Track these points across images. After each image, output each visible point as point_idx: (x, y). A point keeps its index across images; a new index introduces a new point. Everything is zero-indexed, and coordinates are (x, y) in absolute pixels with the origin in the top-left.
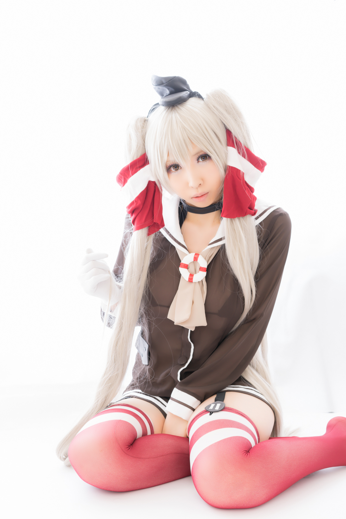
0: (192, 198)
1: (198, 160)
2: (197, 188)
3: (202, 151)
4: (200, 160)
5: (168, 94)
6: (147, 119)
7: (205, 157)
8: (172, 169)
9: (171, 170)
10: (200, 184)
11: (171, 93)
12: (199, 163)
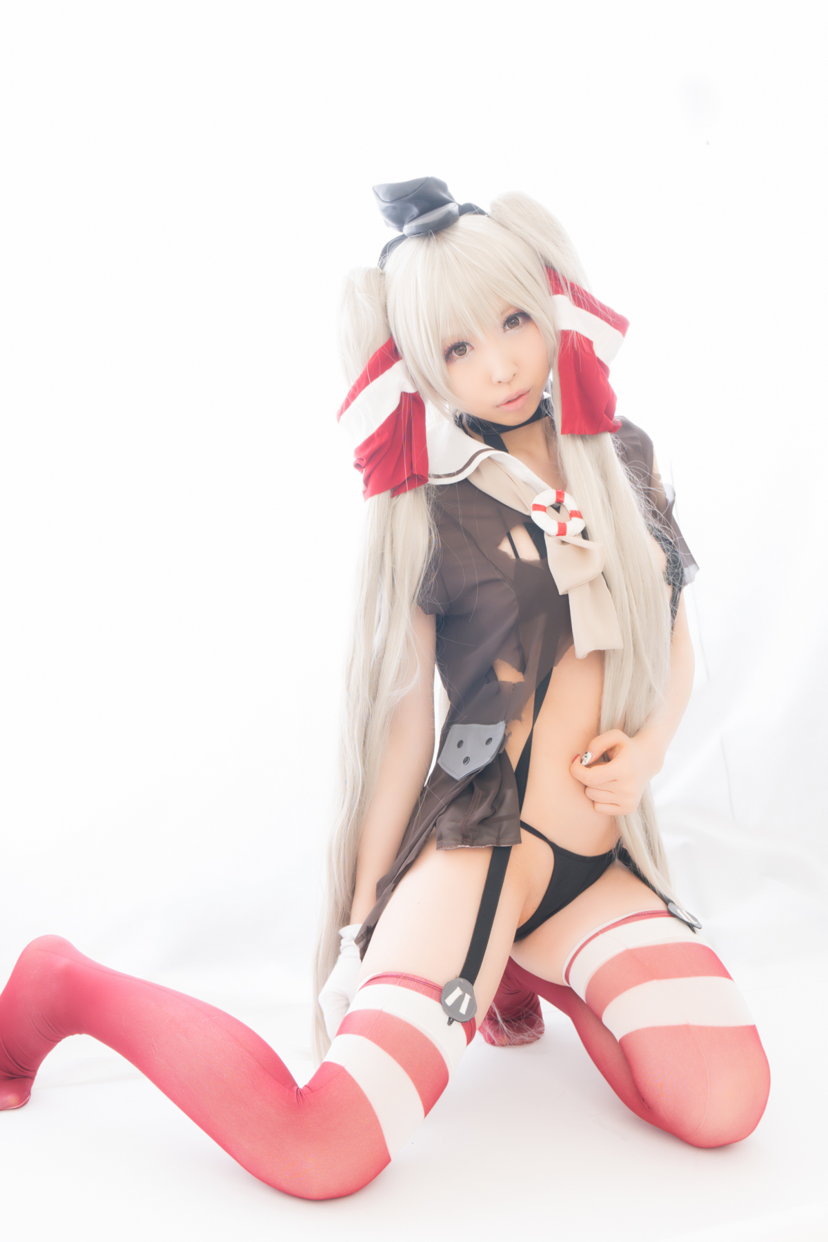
0: (497, 406)
1: (504, 325)
2: (509, 383)
3: (511, 306)
4: (507, 328)
5: (415, 216)
6: (381, 271)
7: (516, 319)
8: (454, 353)
9: (452, 356)
10: (514, 375)
11: (423, 212)
12: (508, 332)
